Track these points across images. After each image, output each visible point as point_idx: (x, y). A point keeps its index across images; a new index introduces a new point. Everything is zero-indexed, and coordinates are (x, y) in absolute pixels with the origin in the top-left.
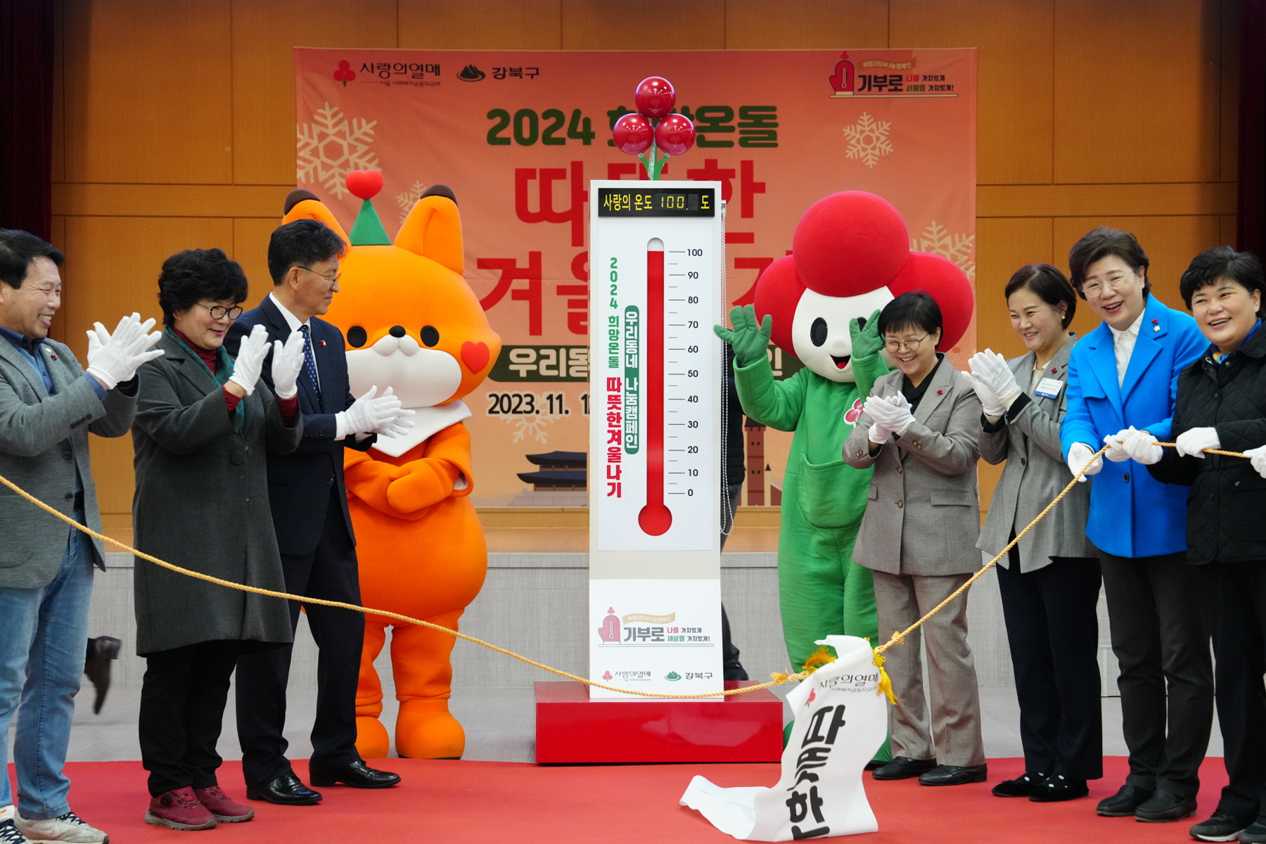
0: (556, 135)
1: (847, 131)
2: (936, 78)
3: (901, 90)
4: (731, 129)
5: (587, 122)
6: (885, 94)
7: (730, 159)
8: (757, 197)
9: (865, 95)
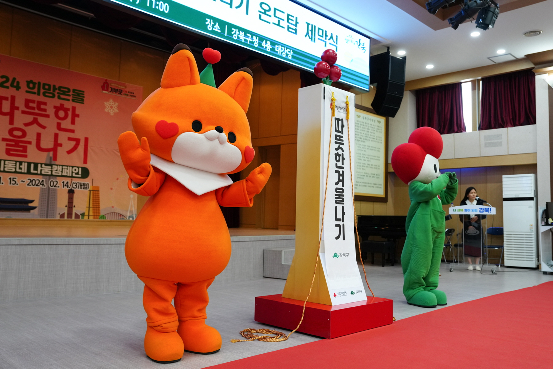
0: (6, 85)
1: (105, 103)
2: (131, 93)
3: (122, 94)
4: (69, 95)
5: (18, 83)
6: (117, 95)
7: (68, 105)
8: (76, 119)
9: (111, 94)
